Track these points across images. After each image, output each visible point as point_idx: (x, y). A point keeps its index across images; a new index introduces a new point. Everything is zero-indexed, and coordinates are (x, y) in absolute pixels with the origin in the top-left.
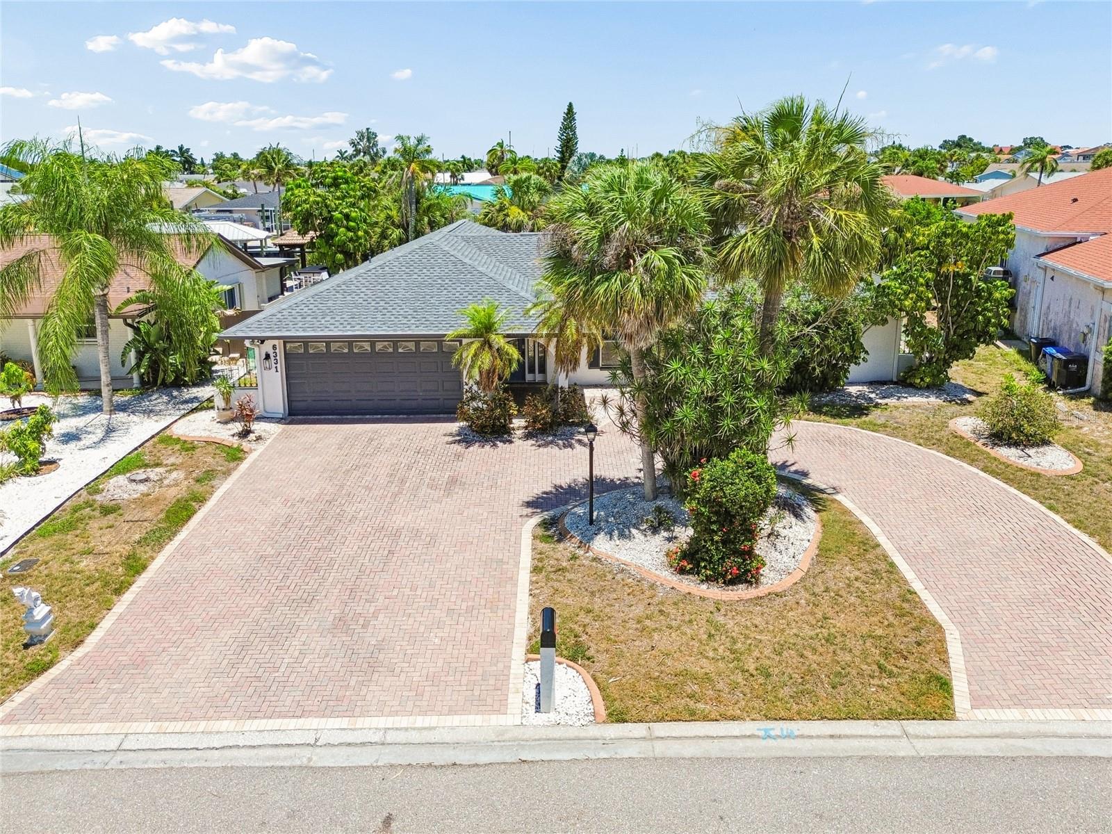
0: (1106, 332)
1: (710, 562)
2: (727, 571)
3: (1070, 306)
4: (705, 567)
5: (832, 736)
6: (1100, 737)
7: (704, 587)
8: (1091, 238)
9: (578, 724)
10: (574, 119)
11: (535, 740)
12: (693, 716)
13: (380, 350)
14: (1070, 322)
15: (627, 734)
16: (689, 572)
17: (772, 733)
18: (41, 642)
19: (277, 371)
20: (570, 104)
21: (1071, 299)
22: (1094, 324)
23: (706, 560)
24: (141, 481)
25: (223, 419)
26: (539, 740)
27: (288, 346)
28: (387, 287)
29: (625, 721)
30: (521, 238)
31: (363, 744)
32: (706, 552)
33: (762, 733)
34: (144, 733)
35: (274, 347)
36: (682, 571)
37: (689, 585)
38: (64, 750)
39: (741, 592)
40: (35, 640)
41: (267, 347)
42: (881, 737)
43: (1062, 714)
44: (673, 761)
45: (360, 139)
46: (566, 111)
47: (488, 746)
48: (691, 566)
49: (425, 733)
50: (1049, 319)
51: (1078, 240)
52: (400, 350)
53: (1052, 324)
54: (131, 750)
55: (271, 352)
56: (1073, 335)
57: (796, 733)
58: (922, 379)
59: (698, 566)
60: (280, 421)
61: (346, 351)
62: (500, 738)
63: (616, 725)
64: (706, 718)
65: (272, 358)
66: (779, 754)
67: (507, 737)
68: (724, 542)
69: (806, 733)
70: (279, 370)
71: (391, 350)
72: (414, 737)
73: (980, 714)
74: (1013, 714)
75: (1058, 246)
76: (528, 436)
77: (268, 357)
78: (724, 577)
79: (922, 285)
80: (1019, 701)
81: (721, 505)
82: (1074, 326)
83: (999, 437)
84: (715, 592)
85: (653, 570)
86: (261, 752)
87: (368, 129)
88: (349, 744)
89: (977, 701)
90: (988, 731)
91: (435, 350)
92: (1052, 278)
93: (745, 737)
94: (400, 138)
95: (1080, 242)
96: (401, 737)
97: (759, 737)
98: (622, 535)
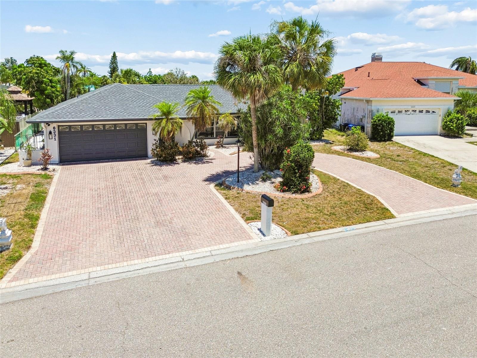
0: (371, 116)
1: (295, 185)
2: (301, 188)
3: (354, 111)
4: (293, 188)
5: (366, 227)
6: (436, 216)
7: (294, 195)
8: (355, 89)
9: (282, 237)
10: (116, 59)
11: (270, 244)
12: (320, 229)
13: (108, 128)
14: (355, 116)
15: (301, 238)
16: (287, 191)
17: (348, 230)
18: (8, 249)
19: (55, 140)
20: (114, 52)
21: (354, 108)
22: (366, 114)
23: (293, 185)
24: (4, 188)
25: (27, 165)
26: (272, 244)
27: (60, 128)
28: (106, 101)
29: (298, 234)
30: (153, 86)
31: (204, 257)
32: (293, 182)
33: (345, 230)
34: (98, 271)
35: (54, 128)
36: (284, 191)
37: (288, 195)
38: (59, 284)
39: (306, 195)
40: (4, 248)
41: (50, 128)
42: (380, 225)
43: (423, 212)
44: (324, 241)
45: (7, 63)
46: (112, 55)
47: (254, 249)
48: (287, 188)
49: (227, 249)
50: (345, 117)
51: (351, 90)
52: (117, 128)
53: (347, 119)
54: (96, 277)
55: (52, 131)
56: (356, 120)
57: (355, 228)
58: (316, 137)
59: (289, 188)
60: (57, 164)
61: (91, 129)
62: (257, 246)
63: (296, 236)
64: (324, 229)
65: (53, 134)
66: (354, 234)
67: (259, 245)
68: (299, 177)
69: (358, 228)
70: (56, 139)
71: (113, 128)
72: (223, 251)
73: (402, 215)
74: (411, 214)
75: (344, 92)
76: (184, 161)
77: (50, 133)
78: (300, 190)
79: (316, 100)
80: (410, 210)
81: (299, 162)
82: (357, 117)
83: (351, 150)
84: (298, 196)
85: (272, 193)
86: (161, 267)
87: (11, 58)
88: (198, 258)
89: (400, 213)
90: (408, 219)
91: (135, 128)
92: (345, 103)
93: (340, 232)
94: (61, 52)
95: (351, 91)
96: (218, 252)
97: (344, 231)
98: (253, 184)
